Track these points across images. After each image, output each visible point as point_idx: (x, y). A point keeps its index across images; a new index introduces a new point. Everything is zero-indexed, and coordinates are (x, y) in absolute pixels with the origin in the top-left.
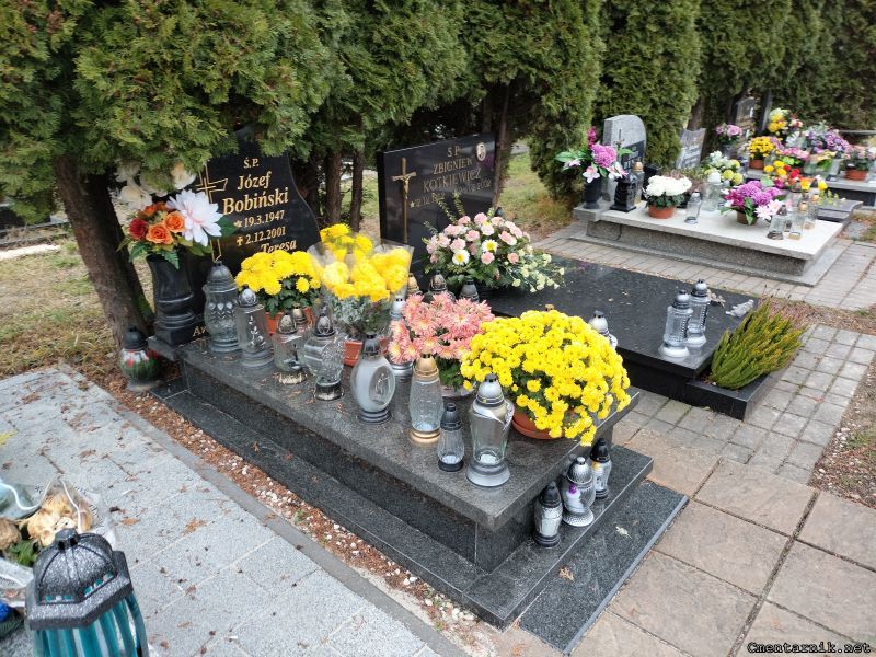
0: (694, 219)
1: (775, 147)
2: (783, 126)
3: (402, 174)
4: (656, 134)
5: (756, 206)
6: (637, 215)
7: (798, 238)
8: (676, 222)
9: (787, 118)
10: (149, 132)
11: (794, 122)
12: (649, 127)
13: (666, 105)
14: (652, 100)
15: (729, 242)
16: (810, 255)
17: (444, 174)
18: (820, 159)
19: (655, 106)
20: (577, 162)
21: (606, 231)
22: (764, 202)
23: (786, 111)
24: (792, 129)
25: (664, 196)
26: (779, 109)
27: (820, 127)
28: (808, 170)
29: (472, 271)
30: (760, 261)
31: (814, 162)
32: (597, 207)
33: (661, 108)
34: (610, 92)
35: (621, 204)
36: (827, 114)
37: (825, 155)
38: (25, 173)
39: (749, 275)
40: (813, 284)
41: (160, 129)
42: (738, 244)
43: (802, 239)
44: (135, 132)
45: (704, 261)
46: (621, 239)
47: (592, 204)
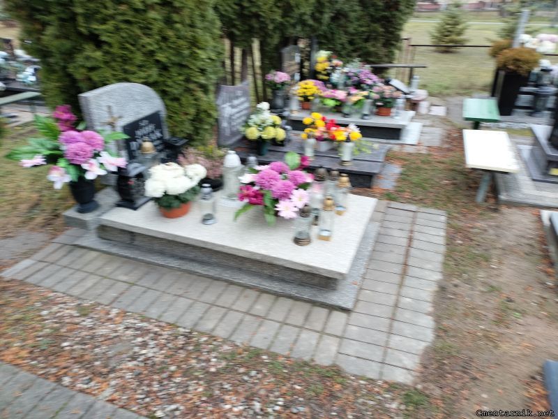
1: (318, 90)
2: (327, 66)
5: (276, 201)
7: (328, 239)
9: (329, 59)
15: (247, 255)
18: (355, 99)
20: (39, 160)
22: (286, 195)
23: (329, 52)
24: (334, 68)
26: (323, 51)
27: (356, 64)
28: (346, 110)
31: (350, 103)
32: (94, 208)
36: (359, 52)
37: (358, 95)
46: (136, 243)
47: (87, 206)
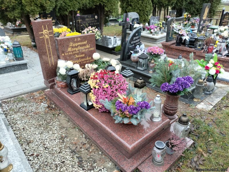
2: (186, 17)
3: (79, 20)
4: (142, 16)
7: (157, 35)
10: (31, 9)
11: (189, 16)
13: (143, 10)
17: (88, 21)
19: (140, 10)
20: (121, 21)
21: (128, 35)
22: (153, 29)
25: (136, 27)
35: (131, 30)
38: (17, 14)
40: (157, 43)
41: (32, 9)
44: (29, 9)
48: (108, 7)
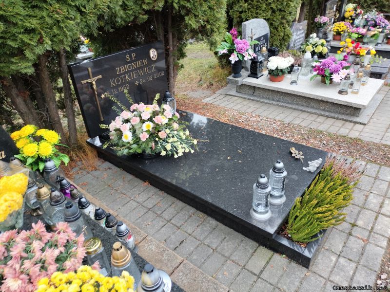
0: (295, 82)
1: (347, 27)
2: (353, 14)
3: (90, 78)
4: (276, 28)
5: (332, 74)
6: (262, 81)
7: (357, 93)
8: (284, 85)
9: (355, 9)
11: (359, 11)
12: (271, 25)
13: (281, 10)
14: (272, 8)
15: (315, 97)
16: (364, 106)
17: (126, 73)
18: (372, 33)
19: (274, 11)
20: (225, 51)
21: (246, 90)
22: (337, 71)
23: (354, 5)
24: (357, 15)
25: (277, 69)
26: (350, 4)
27: (373, 13)
28: (365, 40)
29: (135, 146)
30: (334, 108)
31: (369, 36)
32: (240, 76)
33: (277, 13)
34: (246, 4)
35: (254, 74)
36: (377, 5)
37: (375, 31)
39: (327, 117)
40: (366, 122)
42: (321, 99)
43: (359, 93)
45: (302, 108)
46: (255, 94)
47: (237, 75)
48: (196, 16)
